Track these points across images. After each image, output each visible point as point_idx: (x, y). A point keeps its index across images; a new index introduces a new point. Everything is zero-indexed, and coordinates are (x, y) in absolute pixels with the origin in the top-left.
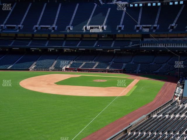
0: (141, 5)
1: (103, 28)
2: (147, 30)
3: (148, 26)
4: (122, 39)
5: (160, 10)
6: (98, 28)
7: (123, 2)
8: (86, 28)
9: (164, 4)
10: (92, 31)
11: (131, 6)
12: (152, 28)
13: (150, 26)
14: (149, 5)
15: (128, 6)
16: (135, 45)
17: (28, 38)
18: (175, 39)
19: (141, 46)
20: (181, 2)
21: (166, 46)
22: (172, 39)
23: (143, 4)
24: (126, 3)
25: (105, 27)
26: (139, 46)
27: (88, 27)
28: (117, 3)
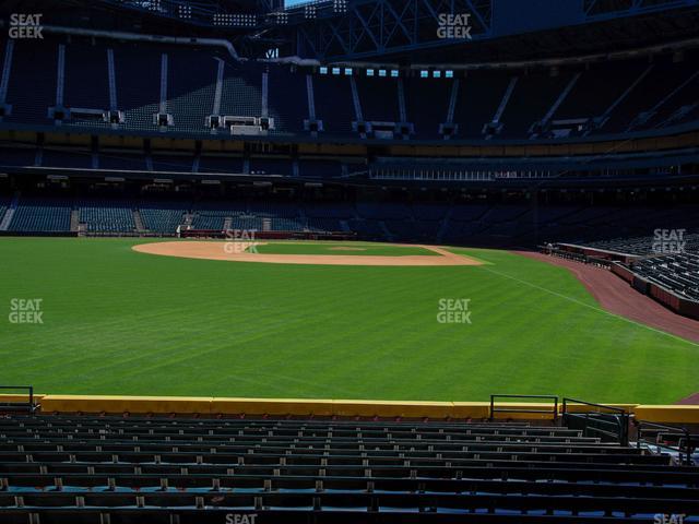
0: (348, 71)
1: (265, 124)
2: (387, 135)
3: (386, 124)
4: (316, 157)
5: (400, 87)
6: (251, 123)
7: (303, 58)
8: (215, 121)
9: (407, 74)
10: (235, 130)
11: (324, 70)
12: (398, 131)
13: (393, 124)
14: (370, 72)
15: (315, 71)
16: (356, 173)
17: (29, 146)
18: (457, 160)
19: (374, 175)
20: (447, 72)
21: (436, 176)
22: (450, 160)
23: (354, 69)
24: (314, 62)
25: (271, 122)
26: (367, 176)
27: (222, 120)
28: (287, 60)
